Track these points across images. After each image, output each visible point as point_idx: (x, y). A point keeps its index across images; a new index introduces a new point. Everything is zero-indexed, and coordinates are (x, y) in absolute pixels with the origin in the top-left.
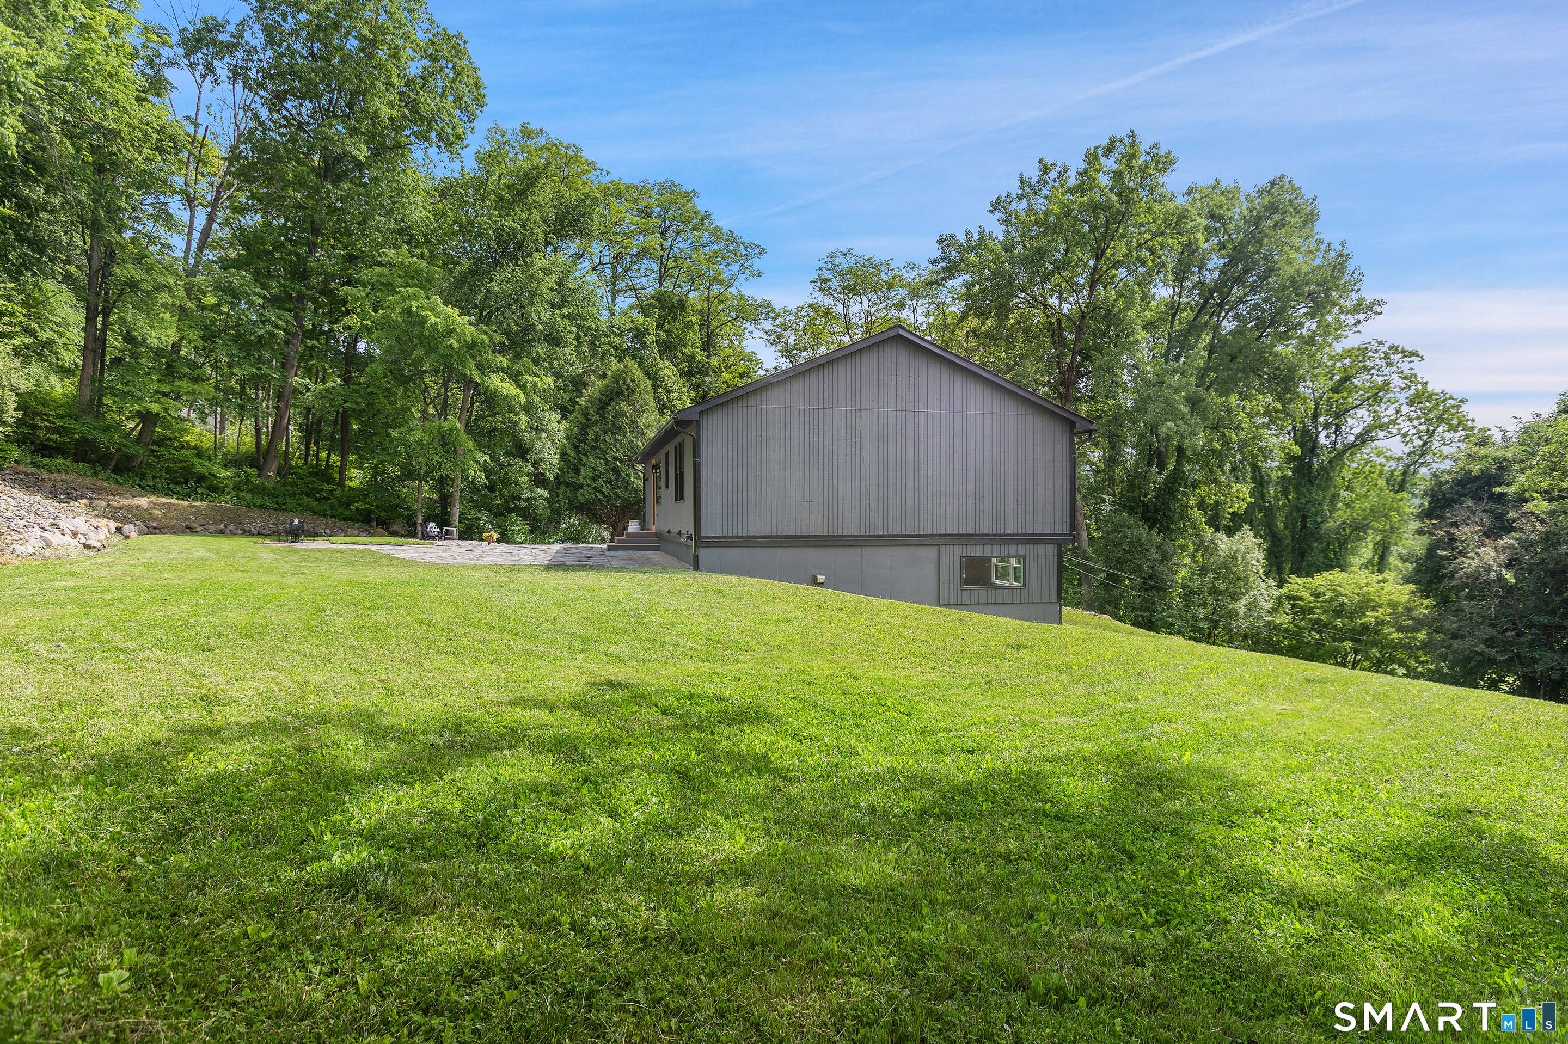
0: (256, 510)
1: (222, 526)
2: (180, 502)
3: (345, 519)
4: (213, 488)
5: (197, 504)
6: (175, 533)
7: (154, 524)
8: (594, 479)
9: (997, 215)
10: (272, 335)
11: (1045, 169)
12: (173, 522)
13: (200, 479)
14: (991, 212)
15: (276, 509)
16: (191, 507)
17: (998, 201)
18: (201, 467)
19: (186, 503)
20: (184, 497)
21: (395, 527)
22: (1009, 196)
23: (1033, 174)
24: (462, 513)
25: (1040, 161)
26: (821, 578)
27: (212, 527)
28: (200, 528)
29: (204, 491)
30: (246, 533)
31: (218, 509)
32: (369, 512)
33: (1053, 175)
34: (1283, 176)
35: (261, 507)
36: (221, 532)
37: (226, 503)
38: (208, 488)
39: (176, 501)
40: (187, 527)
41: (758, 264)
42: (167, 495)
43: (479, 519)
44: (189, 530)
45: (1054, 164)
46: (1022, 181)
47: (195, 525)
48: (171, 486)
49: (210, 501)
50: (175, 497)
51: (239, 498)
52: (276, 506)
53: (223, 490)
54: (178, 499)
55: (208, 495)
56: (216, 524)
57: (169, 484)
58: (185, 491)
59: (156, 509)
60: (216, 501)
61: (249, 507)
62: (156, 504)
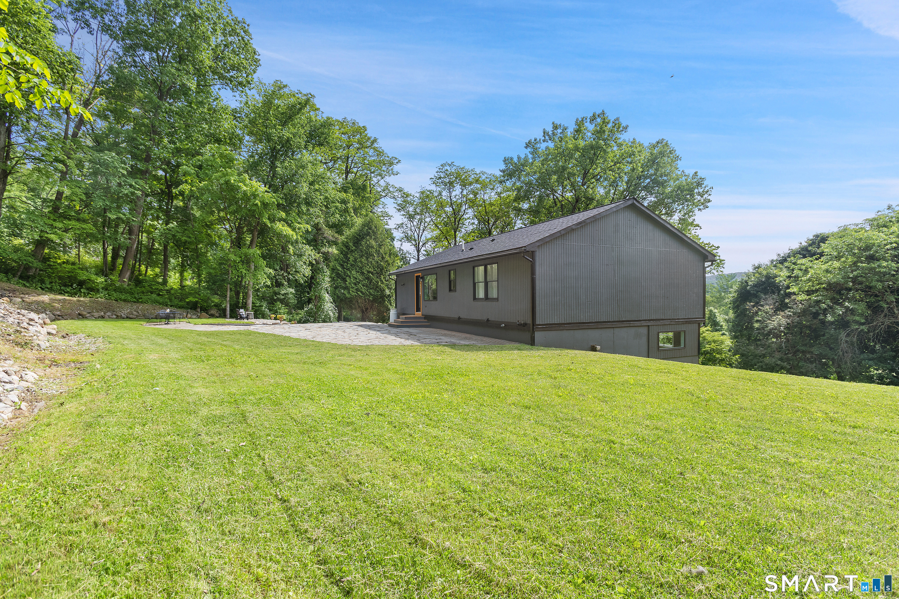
0: (123, 303)
1: (102, 314)
2: (71, 298)
3: (179, 307)
4: (92, 289)
5: (82, 299)
6: (72, 319)
7: (58, 313)
8: (355, 284)
9: (529, 149)
10: (133, 194)
11: (555, 127)
12: (70, 311)
13: (81, 284)
14: (526, 148)
15: (135, 302)
16: (79, 301)
17: (530, 142)
18: (83, 276)
19: (75, 299)
20: (72, 295)
21: (212, 312)
22: (535, 140)
23: (549, 129)
24: (253, 303)
25: (553, 123)
26: (598, 347)
27: (96, 314)
28: (88, 315)
29: (85, 291)
30: (119, 318)
31: (97, 302)
32: (197, 302)
33: (559, 131)
34: (663, 139)
35: (125, 301)
36: (103, 317)
37: (101, 298)
38: (88, 289)
39: (68, 298)
40: (79, 314)
41: (396, 168)
42: (60, 294)
43: (262, 306)
44: (81, 316)
45: (560, 125)
46: (544, 133)
47: (84, 313)
48: (62, 288)
49: (90, 297)
50: (66, 295)
51: (109, 295)
52: (134, 300)
53: (98, 290)
54: (69, 296)
55: (88, 293)
56: (98, 312)
57: (60, 287)
58: (73, 291)
59: (56, 303)
60: (95, 297)
61: (117, 301)
62: (55, 300)
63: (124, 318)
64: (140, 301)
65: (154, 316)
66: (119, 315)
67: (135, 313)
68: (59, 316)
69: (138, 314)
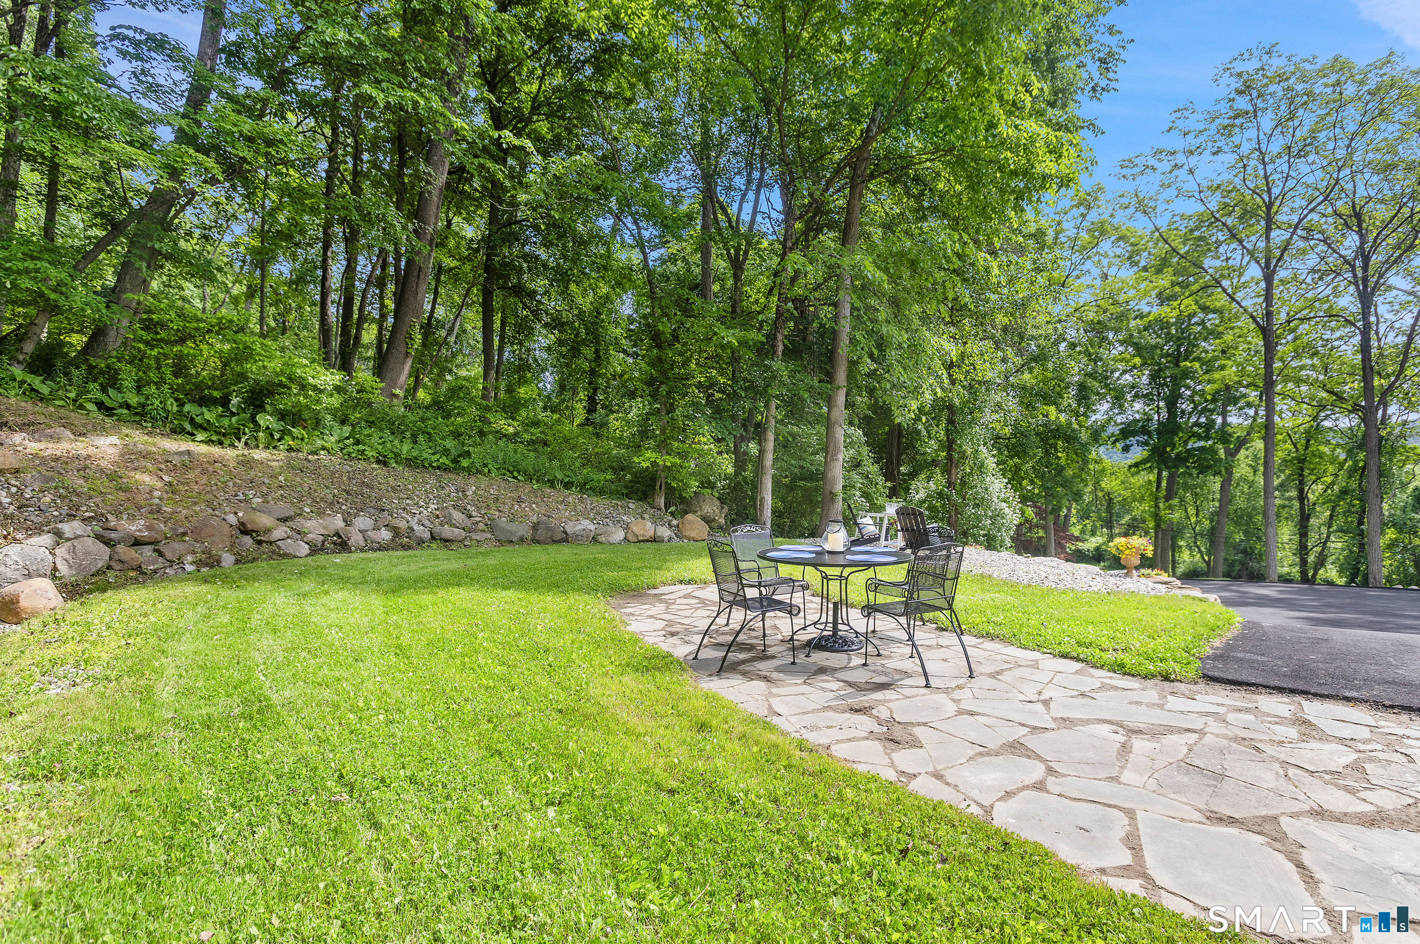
0: (408, 473)
2: (216, 450)
4: (299, 418)
5: (259, 454)
12: (200, 515)
15: (446, 469)
16: (245, 462)
19: (229, 454)
20: (221, 437)
21: (707, 508)
27: (314, 526)
28: (279, 531)
29: (274, 423)
31: (317, 471)
35: (411, 463)
37: (328, 451)
38: (282, 416)
39: (204, 449)
42: (177, 431)
47: (265, 520)
48: (187, 408)
49: (290, 449)
50: (200, 437)
51: (358, 442)
52: (444, 460)
53: (318, 422)
54: (209, 442)
55: (284, 433)
56: (321, 513)
57: (181, 405)
58: (226, 422)
59: (144, 470)
60: (306, 448)
61: (385, 464)
62: (146, 456)
63: (421, 542)
64: (465, 463)
65: (524, 530)
66: (402, 525)
67: (457, 516)
68: (137, 543)
69: (468, 523)
